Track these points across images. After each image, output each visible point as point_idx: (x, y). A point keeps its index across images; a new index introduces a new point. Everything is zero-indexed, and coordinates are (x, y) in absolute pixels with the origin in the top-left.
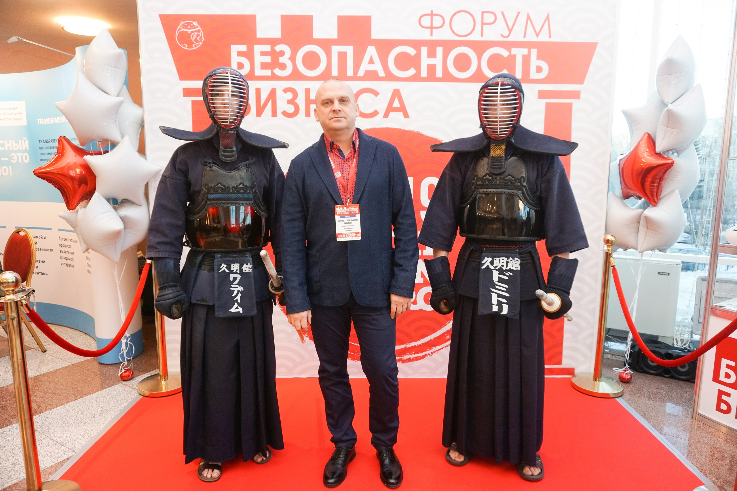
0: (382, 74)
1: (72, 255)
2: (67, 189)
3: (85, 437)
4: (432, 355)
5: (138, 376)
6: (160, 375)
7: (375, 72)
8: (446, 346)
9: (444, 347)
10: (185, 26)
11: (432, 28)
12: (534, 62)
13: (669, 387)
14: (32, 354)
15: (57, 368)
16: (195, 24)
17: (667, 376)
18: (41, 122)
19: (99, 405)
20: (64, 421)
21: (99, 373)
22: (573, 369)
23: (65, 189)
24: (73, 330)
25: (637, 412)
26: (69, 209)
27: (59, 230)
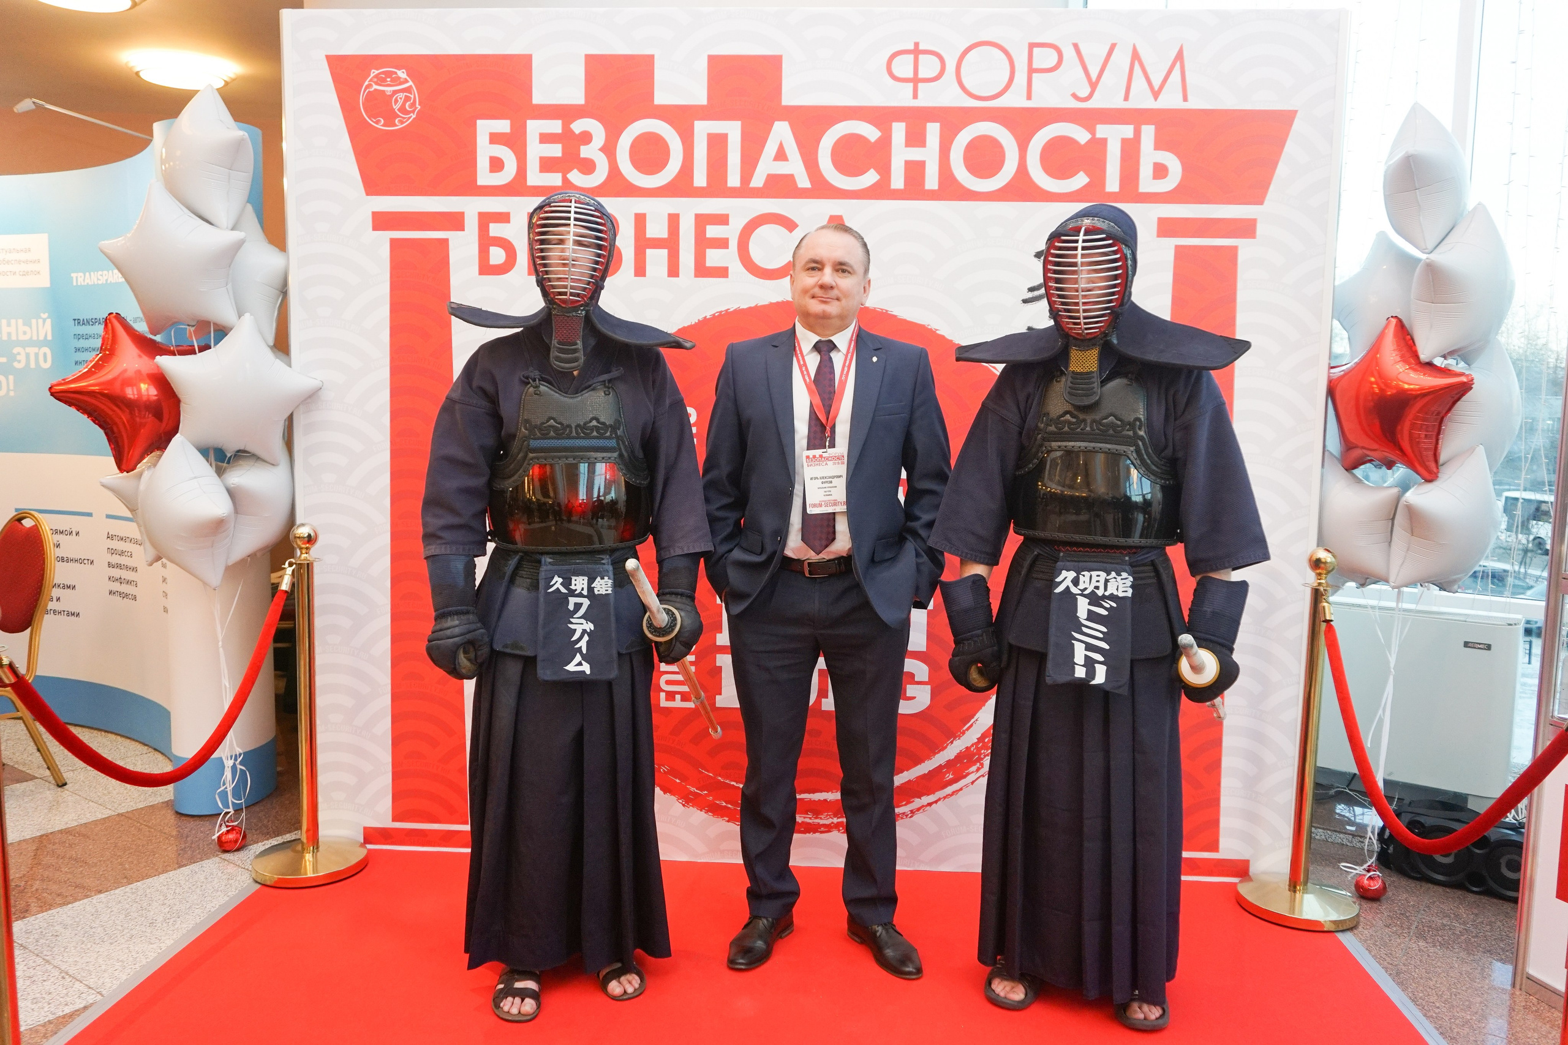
0: (804, 182)
1: (133, 573)
2: (118, 427)
3: (127, 965)
4: (911, 817)
5: (257, 842)
6: (302, 843)
7: (790, 178)
8: (945, 798)
9: (939, 799)
10: (380, 80)
11: (916, 80)
12: (1149, 155)
13: (1476, 915)
14: (33, 789)
15: (83, 821)
16: (402, 74)
17: (1475, 889)
18: (81, 281)
19: (165, 902)
20: (88, 930)
21: (174, 833)
22: (1246, 863)
23: (115, 429)
24: (129, 741)
25: (1380, 964)
26: (121, 470)
27: (108, 516)
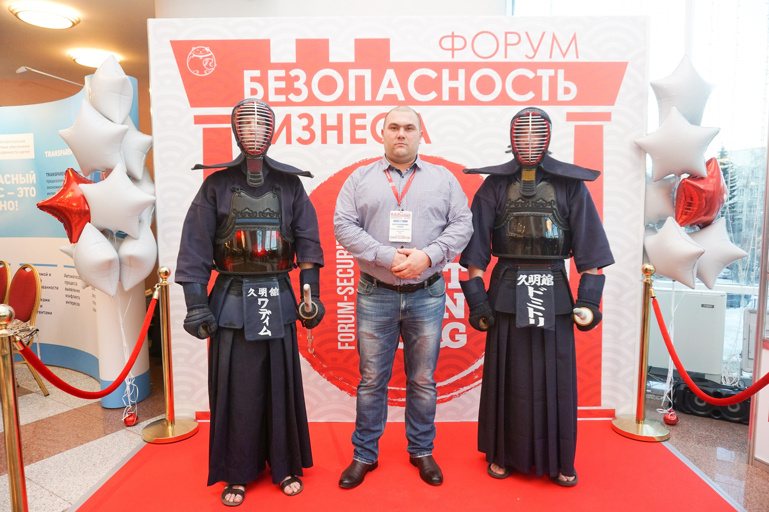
0: (401, 98)
1: (78, 293)
3: (83, 488)
4: (459, 397)
5: (143, 421)
6: (167, 421)
7: (395, 96)
8: (477, 386)
9: (472, 388)
10: (197, 52)
11: (453, 49)
12: (562, 83)
13: (720, 430)
14: (32, 398)
15: (57, 413)
16: (207, 49)
17: (716, 417)
18: (49, 155)
20: (62, 469)
21: (102, 418)
22: (613, 411)
24: (77, 372)
25: (686, 456)
26: (72, 243)
27: (65, 266)
